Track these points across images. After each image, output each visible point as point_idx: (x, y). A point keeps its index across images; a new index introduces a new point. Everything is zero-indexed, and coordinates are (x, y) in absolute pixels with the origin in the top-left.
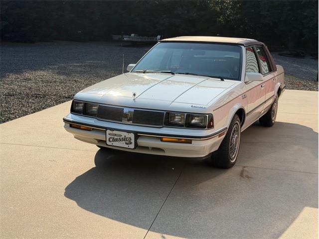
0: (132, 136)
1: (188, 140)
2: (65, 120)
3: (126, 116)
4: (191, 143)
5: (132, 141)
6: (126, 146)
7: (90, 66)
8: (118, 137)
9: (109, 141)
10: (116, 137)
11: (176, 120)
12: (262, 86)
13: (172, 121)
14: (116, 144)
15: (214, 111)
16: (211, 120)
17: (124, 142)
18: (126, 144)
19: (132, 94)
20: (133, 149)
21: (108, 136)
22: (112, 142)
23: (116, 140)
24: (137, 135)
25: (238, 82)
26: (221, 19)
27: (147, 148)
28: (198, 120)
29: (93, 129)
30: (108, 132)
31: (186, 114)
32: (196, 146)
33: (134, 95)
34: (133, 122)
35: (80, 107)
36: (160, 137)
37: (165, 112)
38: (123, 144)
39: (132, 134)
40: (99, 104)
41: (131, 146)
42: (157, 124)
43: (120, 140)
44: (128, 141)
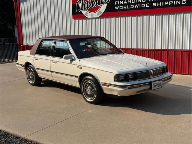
9: (153, 87)
14: (155, 88)
17: (158, 86)
31: (164, 67)
33: (146, 64)
34: (154, 76)
37: (160, 68)
38: (157, 87)
39: (161, 81)
40: (137, 73)
41: (160, 87)
42: (160, 75)
43: (157, 85)
44: (159, 85)
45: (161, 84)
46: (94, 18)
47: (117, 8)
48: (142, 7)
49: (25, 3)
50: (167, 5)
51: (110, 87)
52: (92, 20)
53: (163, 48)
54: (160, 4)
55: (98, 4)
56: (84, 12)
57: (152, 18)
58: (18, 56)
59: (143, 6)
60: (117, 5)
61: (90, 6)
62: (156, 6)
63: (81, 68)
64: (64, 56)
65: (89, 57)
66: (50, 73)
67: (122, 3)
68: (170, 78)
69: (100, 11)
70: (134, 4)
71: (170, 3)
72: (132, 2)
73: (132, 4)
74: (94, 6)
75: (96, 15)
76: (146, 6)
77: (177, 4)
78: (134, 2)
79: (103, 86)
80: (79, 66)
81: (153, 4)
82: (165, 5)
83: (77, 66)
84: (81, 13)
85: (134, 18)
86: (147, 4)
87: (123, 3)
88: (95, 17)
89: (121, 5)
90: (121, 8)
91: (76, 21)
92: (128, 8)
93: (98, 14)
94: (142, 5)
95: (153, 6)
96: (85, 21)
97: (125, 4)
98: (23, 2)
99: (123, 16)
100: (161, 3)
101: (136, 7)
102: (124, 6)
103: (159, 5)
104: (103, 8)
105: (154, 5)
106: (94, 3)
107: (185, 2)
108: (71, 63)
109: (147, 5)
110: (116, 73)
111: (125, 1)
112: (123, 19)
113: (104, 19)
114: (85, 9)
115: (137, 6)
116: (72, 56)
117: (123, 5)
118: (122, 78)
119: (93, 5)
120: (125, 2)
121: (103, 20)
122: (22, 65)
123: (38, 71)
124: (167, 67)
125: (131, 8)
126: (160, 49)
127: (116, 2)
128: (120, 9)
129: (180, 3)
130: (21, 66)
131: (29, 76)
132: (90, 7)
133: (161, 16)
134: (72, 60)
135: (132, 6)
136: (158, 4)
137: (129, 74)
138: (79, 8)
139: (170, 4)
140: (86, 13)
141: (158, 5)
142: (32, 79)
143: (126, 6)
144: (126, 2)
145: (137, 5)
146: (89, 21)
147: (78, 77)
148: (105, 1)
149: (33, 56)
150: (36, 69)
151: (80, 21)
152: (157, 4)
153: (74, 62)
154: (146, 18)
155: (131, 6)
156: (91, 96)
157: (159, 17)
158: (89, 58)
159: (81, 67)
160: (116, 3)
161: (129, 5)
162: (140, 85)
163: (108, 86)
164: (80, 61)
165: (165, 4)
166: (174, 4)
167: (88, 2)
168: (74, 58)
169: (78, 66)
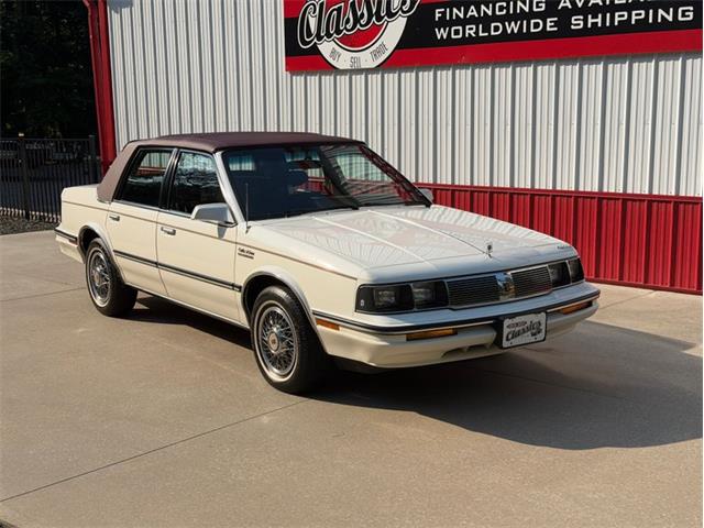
0: (542, 317)
4: (591, 306)
5: (541, 328)
6: (532, 339)
8: (521, 328)
10: (517, 329)
14: (517, 341)
17: (529, 333)
18: (533, 335)
21: (506, 331)
22: (511, 341)
23: (518, 334)
31: (567, 262)
34: (517, 296)
37: (547, 266)
38: (527, 338)
39: (543, 314)
40: (445, 281)
41: (541, 336)
42: (545, 290)
43: (524, 331)
44: (535, 329)
45: (543, 327)
46: (359, 71)
47: (441, 33)
48: (532, 30)
49: (126, 11)
50: (625, 24)
51: (343, 332)
52: (354, 77)
53: (605, 190)
54: (599, 20)
55: (374, 19)
56: (326, 48)
57: (570, 72)
58: (63, 204)
59: (536, 25)
60: (443, 23)
61: (349, 27)
62: (581, 27)
63: (250, 255)
64: (197, 209)
65: (289, 216)
66: (154, 270)
67: (461, 16)
68: (590, 304)
69: (383, 45)
70: (502, 19)
71: (634, 18)
72: (498, 13)
73: (495, 18)
74: (361, 26)
75: (367, 59)
76: (548, 29)
77: (659, 20)
78: (504, 12)
79: (319, 328)
80: (246, 249)
81: (573, 22)
82: (616, 24)
83: (239, 246)
84: (315, 50)
85: (504, 74)
86: (549, 20)
87: (465, 14)
88: (363, 67)
89: (458, 21)
90: (457, 32)
91: (299, 80)
92: (481, 34)
93: (375, 55)
94: (532, 21)
95: (573, 27)
96: (328, 80)
97: (472, 20)
98: (118, 8)
99: (465, 66)
100: (600, 16)
101: (509, 31)
102: (468, 27)
103: (592, 24)
104: (393, 32)
105: (577, 23)
106: (362, 15)
107: (691, 14)
108: (221, 235)
109: (549, 24)
110: (365, 278)
111: (472, 7)
112: (463, 75)
113: (396, 75)
114: (329, 35)
115: (513, 27)
116: (224, 210)
117: (464, 22)
118: (387, 297)
119: (357, 20)
120: (473, 12)
121: (391, 78)
122: (72, 239)
123: (119, 261)
124: (578, 263)
125: (493, 33)
126: (597, 190)
127: (437, 11)
128: (453, 37)
129: (670, 18)
130: (71, 241)
131: (93, 281)
132: (348, 30)
133: (601, 66)
134: (223, 226)
135: (496, 29)
136: (590, 21)
137: (411, 285)
138: (309, 35)
139: (633, 22)
140: (333, 51)
141: (589, 26)
142: (102, 292)
143: (474, 27)
144: (475, 13)
145: (513, 24)
146: (343, 80)
147: (240, 287)
148: (401, 8)
149: (105, 206)
150: (113, 254)
151: (313, 80)
152: (586, 21)
153: (229, 232)
154: (546, 71)
155: (493, 25)
156: (281, 362)
157: (594, 71)
158: (286, 219)
159: (253, 251)
160: (437, 15)
161: (486, 21)
162: (457, 328)
163: (336, 327)
164: (248, 228)
165: (617, 19)
166: (651, 21)
167: (339, 10)
168: (230, 219)
169: (242, 248)
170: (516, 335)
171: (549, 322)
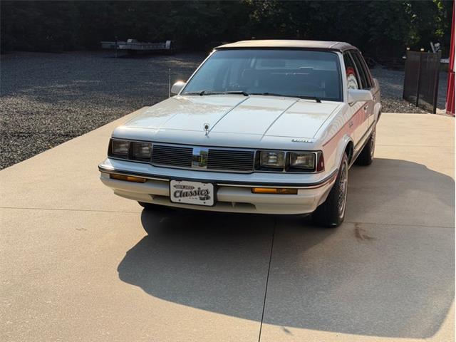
0: (210, 187)
1: (292, 189)
2: (101, 169)
3: (197, 159)
4: (296, 194)
5: (209, 195)
6: (202, 202)
7: (81, 88)
8: (189, 191)
9: (175, 196)
10: (184, 190)
11: (271, 161)
12: (365, 109)
13: (264, 164)
14: (184, 200)
15: (323, 146)
16: (321, 159)
17: (198, 197)
18: (201, 199)
19: (204, 127)
20: (212, 206)
21: (173, 190)
22: (180, 198)
23: (186, 195)
24: (217, 185)
25: (341, 105)
26: (255, 15)
27: (228, 204)
28: (302, 160)
29: (147, 179)
30: (173, 183)
31: (285, 152)
32: (302, 197)
33: (207, 127)
34: (208, 168)
35: (124, 149)
36: (250, 187)
37: (255, 151)
38: (196, 200)
39: (211, 184)
40: (153, 144)
41: (209, 202)
42: (244, 169)
43: (192, 194)
44: (204, 195)
45: (211, 195)
170: (183, 195)
171: (218, 194)
